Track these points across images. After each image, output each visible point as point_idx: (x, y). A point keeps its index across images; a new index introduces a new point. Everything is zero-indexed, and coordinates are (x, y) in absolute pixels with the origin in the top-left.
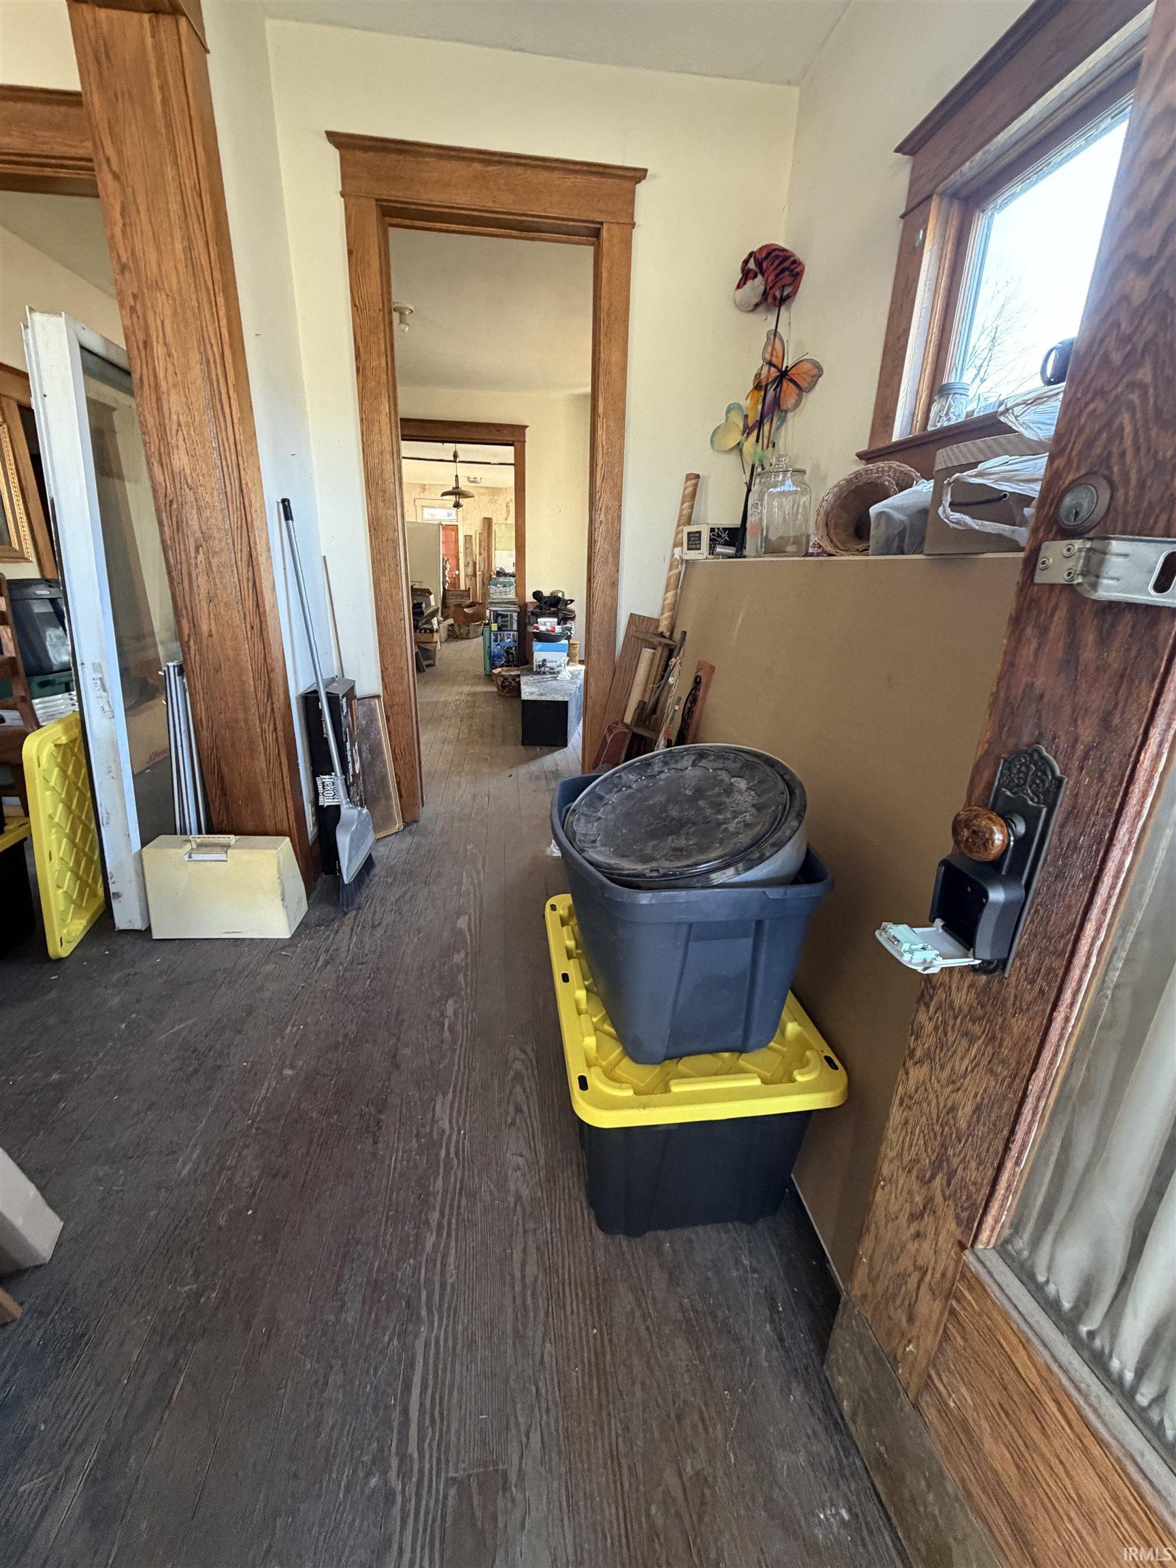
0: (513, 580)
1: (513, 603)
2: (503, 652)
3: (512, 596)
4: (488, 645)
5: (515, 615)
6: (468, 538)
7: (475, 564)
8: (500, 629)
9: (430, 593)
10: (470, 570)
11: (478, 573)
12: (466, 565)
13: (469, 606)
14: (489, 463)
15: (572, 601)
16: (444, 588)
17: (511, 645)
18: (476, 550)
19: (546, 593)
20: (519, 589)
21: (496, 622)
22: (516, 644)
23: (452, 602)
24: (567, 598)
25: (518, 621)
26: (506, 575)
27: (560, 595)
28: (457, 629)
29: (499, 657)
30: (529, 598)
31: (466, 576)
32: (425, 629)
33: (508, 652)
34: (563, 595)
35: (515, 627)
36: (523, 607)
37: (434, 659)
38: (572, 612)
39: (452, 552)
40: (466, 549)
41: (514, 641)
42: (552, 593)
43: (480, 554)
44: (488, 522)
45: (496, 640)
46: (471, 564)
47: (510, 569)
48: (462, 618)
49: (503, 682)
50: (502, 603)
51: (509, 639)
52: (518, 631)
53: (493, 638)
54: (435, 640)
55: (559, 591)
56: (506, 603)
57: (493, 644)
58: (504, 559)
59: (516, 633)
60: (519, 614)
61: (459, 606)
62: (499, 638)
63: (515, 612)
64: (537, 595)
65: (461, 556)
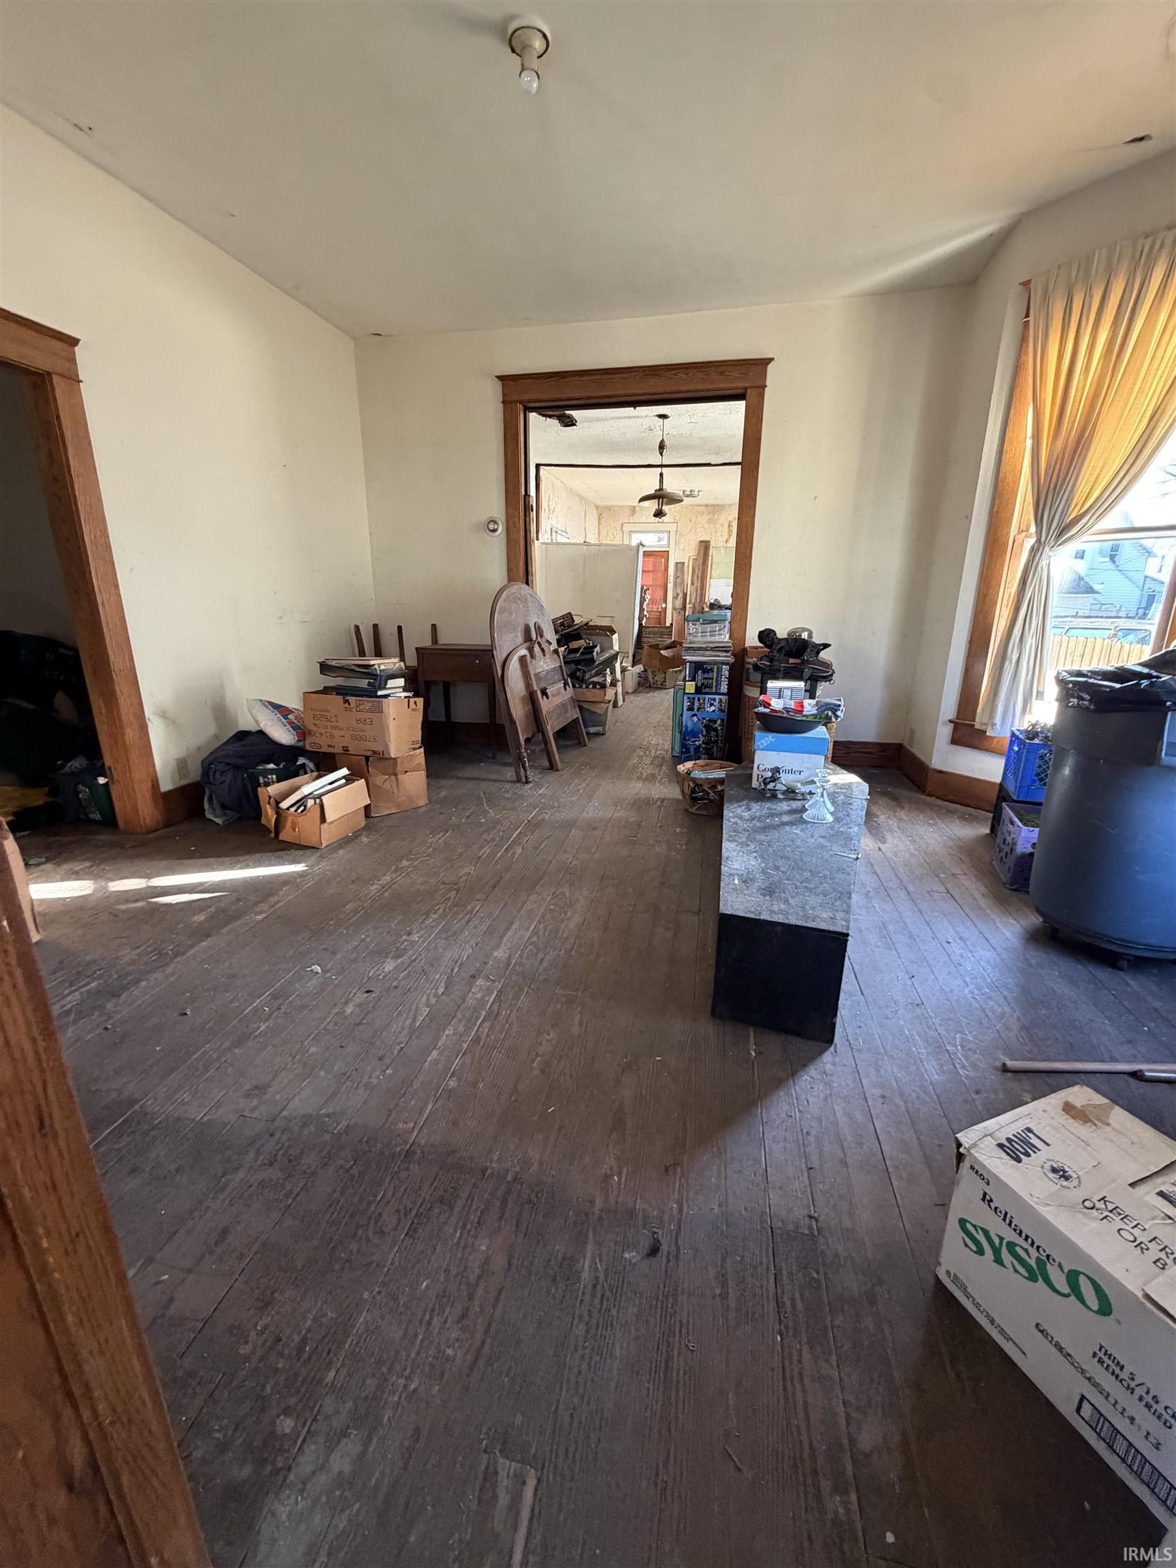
0: (729, 613)
1: (724, 649)
2: (701, 726)
3: (724, 638)
4: (679, 712)
5: (725, 670)
6: (680, 566)
7: (685, 595)
8: (698, 690)
9: (613, 632)
10: (679, 603)
11: (688, 606)
12: (675, 598)
13: (667, 648)
14: (709, 465)
15: (826, 646)
16: (640, 625)
17: (714, 717)
18: (688, 579)
19: (782, 633)
20: (735, 626)
21: (693, 679)
22: (724, 716)
23: (649, 640)
24: (817, 640)
25: (730, 679)
26: (720, 607)
27: (805, 636)
28: (650, 676)
29: (694, 734)
30: (752, 640)
31: (674, 609)
32: (595, 684)
33: (709, 727)
34: (810, 635)
35: (724, 688)
36: (741, 654)
37: (603, 724)
38: (828, 665)
39: (660, 582)
40: (676, 578)
41: (721, 710)
42: (789, 635)
43: (692, 584)
44: (705, 546)
45: (690, 709)
46: (681, 596)
47: (727, 600)
48: (656, 662)
49: (693, 791)
50: (706, 649)
51: (714, 706)
52: (730, 693)
53: (686, 704)
54: (607, 698)
55: (804, 630)
56: (712, 649)
57: (686, 714)
58: (720, 589)
59: (724, 698)
60: (732, 667)
61: (656, 647)
62: (696, 705)
63: (726, 664)
64: (766, 636)
65: (670, 586)
